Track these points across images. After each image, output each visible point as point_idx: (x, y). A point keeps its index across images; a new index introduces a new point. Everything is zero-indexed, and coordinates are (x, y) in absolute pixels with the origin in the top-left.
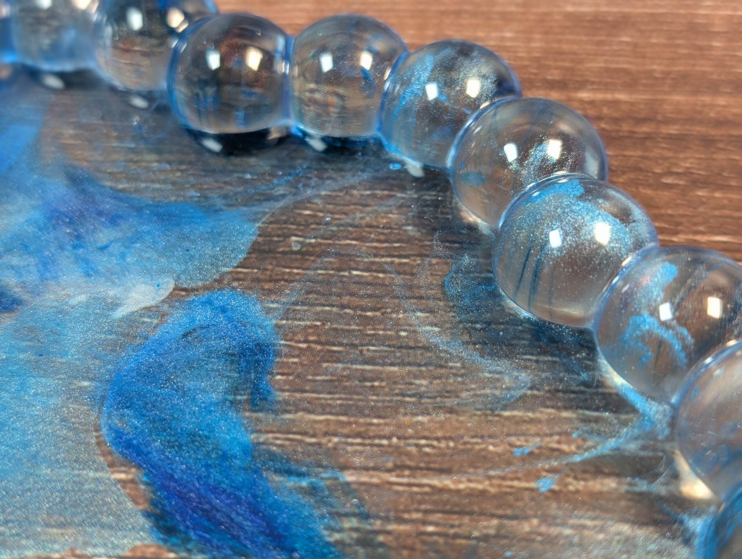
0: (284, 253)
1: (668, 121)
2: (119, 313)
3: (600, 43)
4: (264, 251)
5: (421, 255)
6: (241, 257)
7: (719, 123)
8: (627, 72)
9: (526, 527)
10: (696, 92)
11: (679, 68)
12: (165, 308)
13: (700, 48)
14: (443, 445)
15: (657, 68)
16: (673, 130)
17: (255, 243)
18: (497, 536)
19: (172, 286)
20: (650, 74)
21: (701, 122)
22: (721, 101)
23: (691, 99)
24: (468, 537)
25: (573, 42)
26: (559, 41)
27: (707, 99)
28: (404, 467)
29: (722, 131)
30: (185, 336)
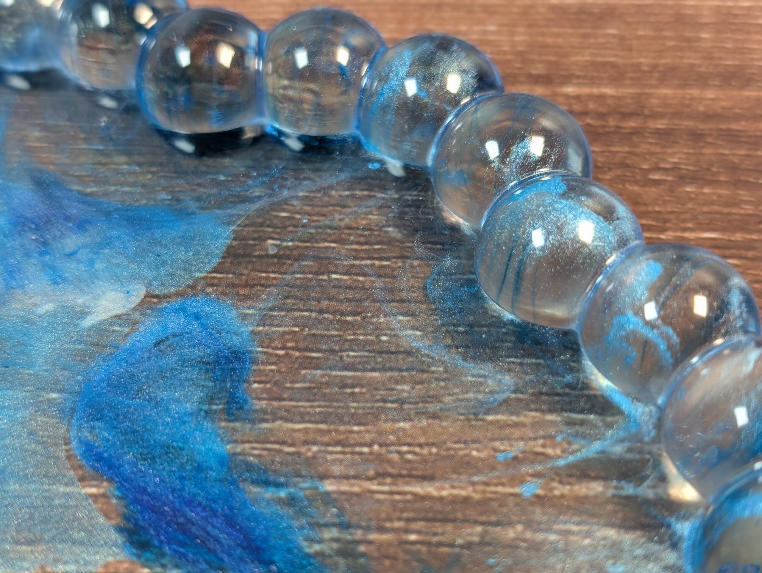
0: (260, 257)
1: (655, 116)
3: (585, 36)
5: (402, 257)
6: (215, 261)
7: (708, 117)
8: (614, 66)
9: (511, 534)
10: (684, 85)
11: (666, 60)
12: (137, 315)
13: (688, 40)
14: (425, 451)
15: (644, 61)
16: (661, 124)
17: (230, 247)
18: (481, 543)
19: (143, 293)
20: (637, 67)
21: (689, 117)
22: (710, 94)
23: (679, 92)
25: (558, 35)
26: (543, 35)
27: (695, 92)
28: (385, 475)
29: (712, 125)
30: (157, 344)
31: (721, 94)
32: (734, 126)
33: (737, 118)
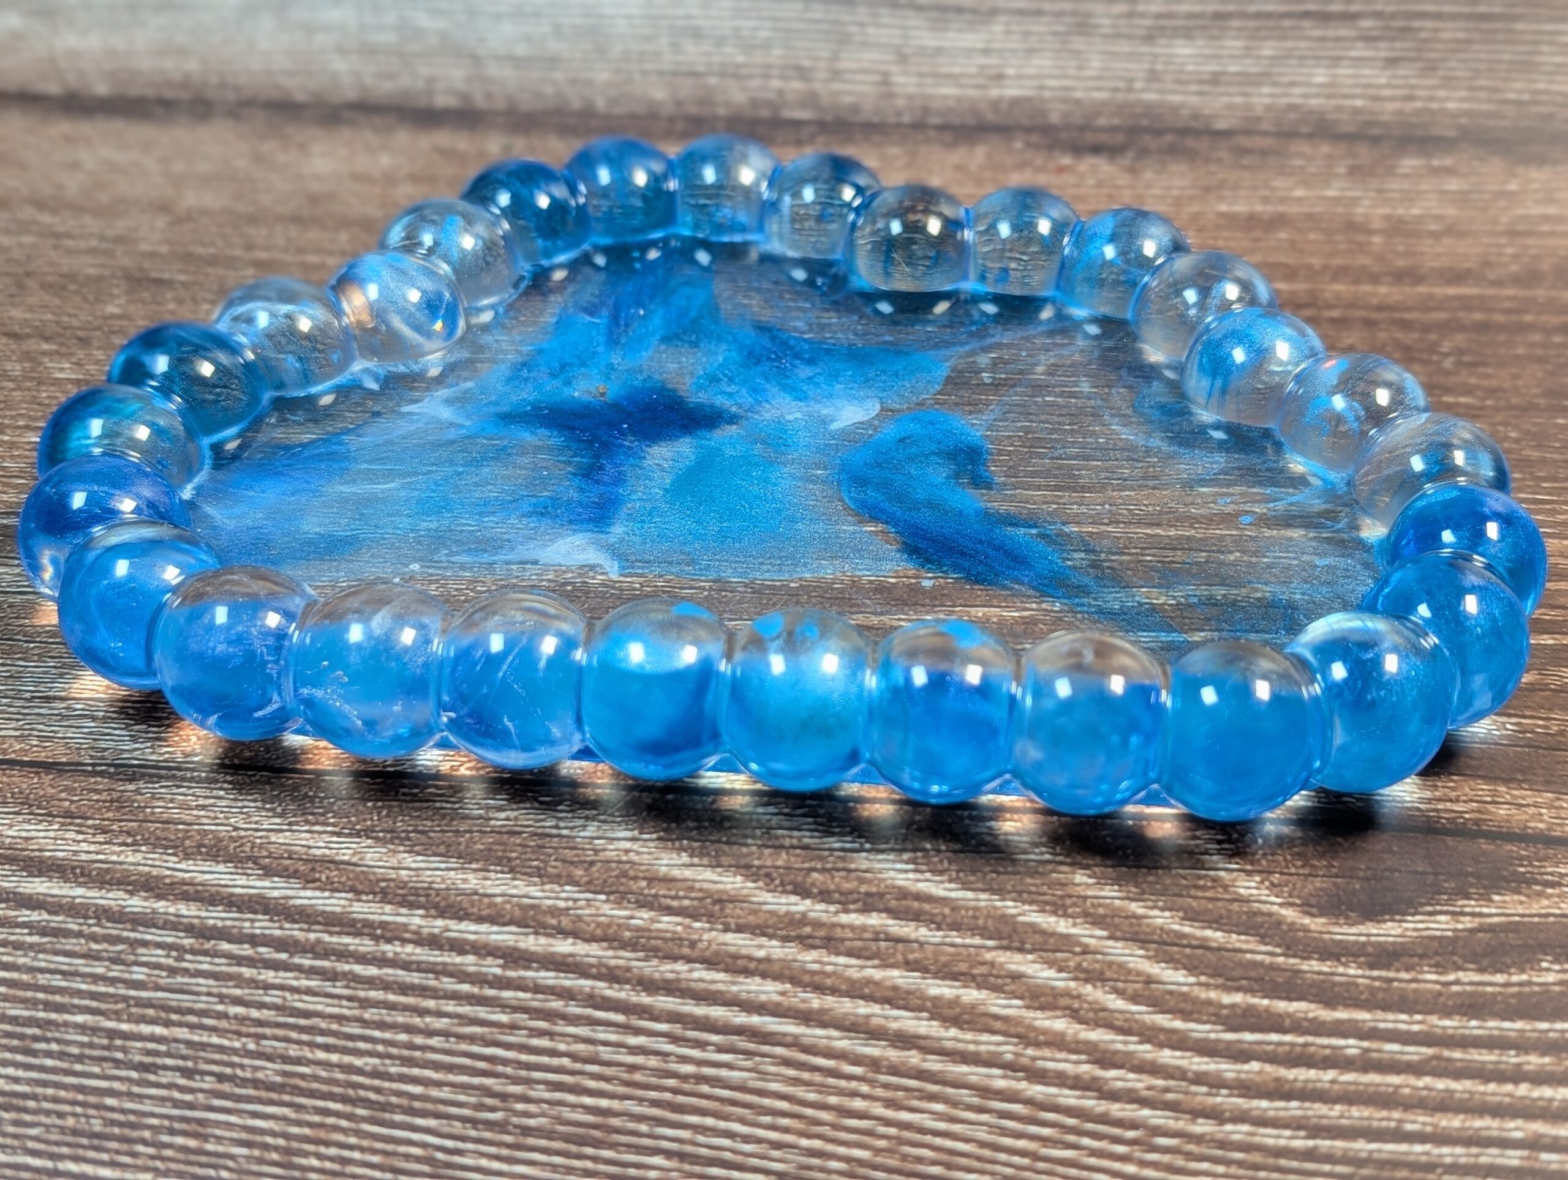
0: (978, 385)
1: (1329, 306)
2: (834, 426)
3: (1256, 240)
4: (956, 384)
5: (1108, 386)
6: (938, 388)
7: (1380, 308)
8: (1286, 266)
9: (1231, 557)
10: (1357, 281)
11: (1338, 261)
12: (876, 422)
13: (1360, 244)
14: (1150, 508)
15: (1316, 262)
16: (1336, 314)
17: (948, 377)
18: (1207, 562)
19: (878, 407)
20: (1309, 267)
21: (1363, 308)
22: (1383, 290)
23: (1353, 288)
24: (1184, 563)
25: (1228, 239)
26: (1215, 238)
27: (1368, 288)
28: (1118, 522)
29: (1384, 315)
30: (902, 440)
31: (1394, 289)
32: (1407, 316)
33: (1409, 309)
